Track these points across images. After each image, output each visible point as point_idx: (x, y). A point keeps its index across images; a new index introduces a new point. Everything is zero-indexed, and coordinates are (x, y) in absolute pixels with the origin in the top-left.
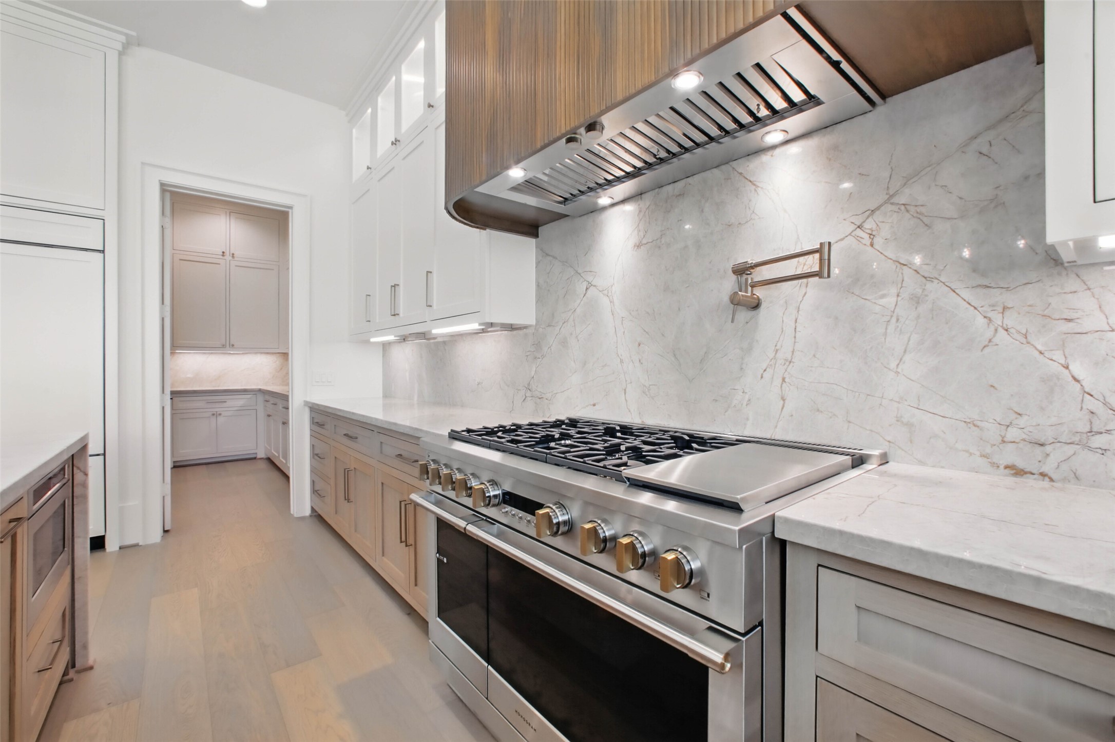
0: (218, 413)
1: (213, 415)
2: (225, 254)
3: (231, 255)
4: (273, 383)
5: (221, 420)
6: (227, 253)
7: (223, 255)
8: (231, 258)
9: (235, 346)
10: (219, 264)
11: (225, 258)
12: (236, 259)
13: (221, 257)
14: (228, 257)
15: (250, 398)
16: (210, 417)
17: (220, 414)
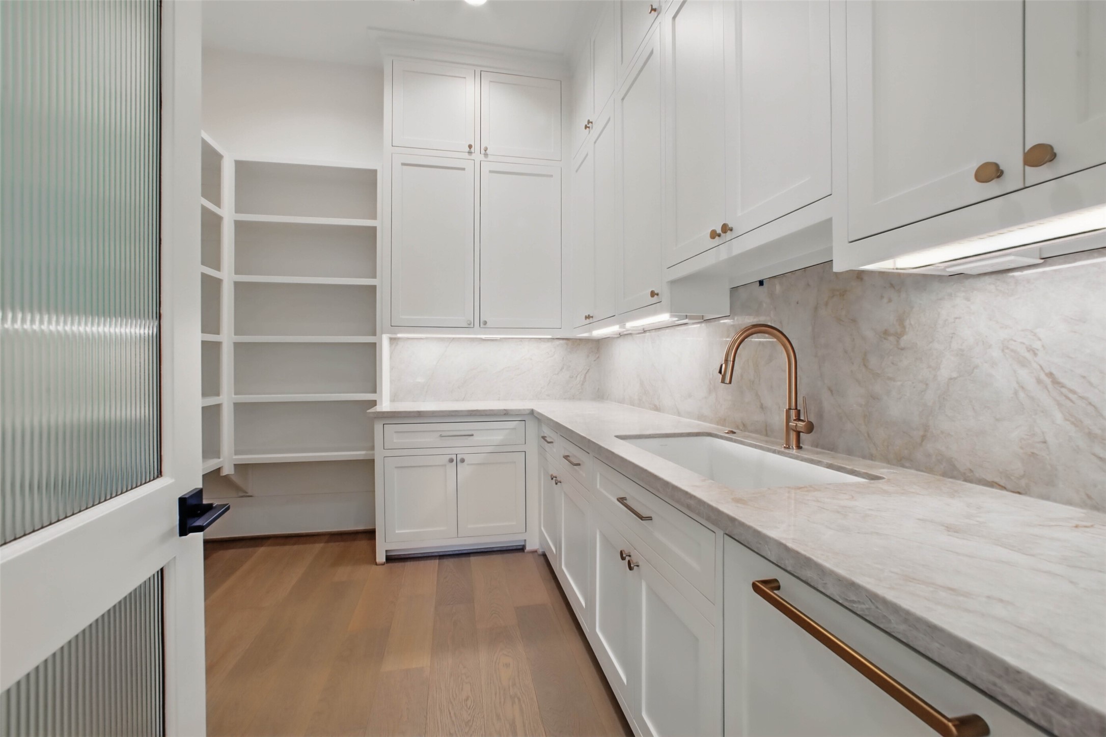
0: (459, 457)
1: (451, 461)
2: (472, 150)
3: (483, 151)
4: (548, 395)
5: (464, 470)
6: (477, 148)
7: (470, 153)
8: (482, 157)
9: (488, 325)
10: (464, 169)
11: (473, 156)
12: (490, 158)
13: (466, 156)
14: (478, 156)
15: (514, 429)
16: (445, 465)
17: (463, 461)
